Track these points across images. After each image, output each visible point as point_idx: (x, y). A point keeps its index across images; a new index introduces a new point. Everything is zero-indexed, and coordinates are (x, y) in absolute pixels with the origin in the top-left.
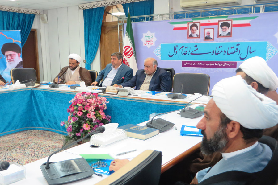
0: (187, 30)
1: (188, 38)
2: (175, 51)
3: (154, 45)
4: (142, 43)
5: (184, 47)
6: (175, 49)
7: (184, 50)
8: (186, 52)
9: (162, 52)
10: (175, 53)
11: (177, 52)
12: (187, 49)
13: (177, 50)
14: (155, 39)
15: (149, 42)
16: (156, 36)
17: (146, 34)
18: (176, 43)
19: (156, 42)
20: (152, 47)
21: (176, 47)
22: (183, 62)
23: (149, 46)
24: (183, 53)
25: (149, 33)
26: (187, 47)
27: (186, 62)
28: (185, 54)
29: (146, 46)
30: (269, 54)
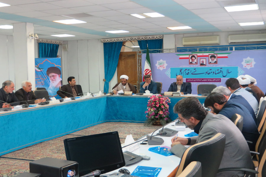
0: (188, 59)
1: (189, 64)
2: (181, 72)
3: (165, 68)
4: (156, 67)
5: (187, 70)
6: (181, 71)
7: (187, 72)
8: (189, 73)
9: (171, 73)
10: (181, 74)
11: (182, 73)
12: (189, 71)
13: (182, 71)
14: (166, 65)
15: (162, 67)
16: (167, 63)
17: (159, 61)
18: (181, 67)
19: (167, 67)
20: (163, 69)
21: (181, 70)
22: (186, 79)
23: (161, 69)
24: (186, 73)
25: (161, 61)
26: (189, 70)
27: (188, 79)
28: (187, 74)
29: (159, 70)
30: (239, 73)
